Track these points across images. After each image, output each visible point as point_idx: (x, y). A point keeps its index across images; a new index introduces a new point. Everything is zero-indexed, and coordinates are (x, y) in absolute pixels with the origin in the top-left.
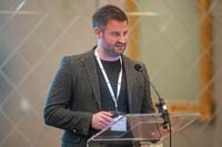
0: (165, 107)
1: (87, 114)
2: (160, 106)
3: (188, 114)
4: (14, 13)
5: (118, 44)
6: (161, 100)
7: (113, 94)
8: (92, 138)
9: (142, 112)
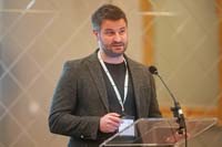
0: (180, 112)
1: (94, 118)
2: (175, 110)
3: (206, 119)
4: (23, 12)
5: (115, 43)
6: (176, 104)
7: (119, 98)
8: (104, 144)
9: (150, 117)
